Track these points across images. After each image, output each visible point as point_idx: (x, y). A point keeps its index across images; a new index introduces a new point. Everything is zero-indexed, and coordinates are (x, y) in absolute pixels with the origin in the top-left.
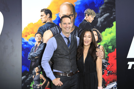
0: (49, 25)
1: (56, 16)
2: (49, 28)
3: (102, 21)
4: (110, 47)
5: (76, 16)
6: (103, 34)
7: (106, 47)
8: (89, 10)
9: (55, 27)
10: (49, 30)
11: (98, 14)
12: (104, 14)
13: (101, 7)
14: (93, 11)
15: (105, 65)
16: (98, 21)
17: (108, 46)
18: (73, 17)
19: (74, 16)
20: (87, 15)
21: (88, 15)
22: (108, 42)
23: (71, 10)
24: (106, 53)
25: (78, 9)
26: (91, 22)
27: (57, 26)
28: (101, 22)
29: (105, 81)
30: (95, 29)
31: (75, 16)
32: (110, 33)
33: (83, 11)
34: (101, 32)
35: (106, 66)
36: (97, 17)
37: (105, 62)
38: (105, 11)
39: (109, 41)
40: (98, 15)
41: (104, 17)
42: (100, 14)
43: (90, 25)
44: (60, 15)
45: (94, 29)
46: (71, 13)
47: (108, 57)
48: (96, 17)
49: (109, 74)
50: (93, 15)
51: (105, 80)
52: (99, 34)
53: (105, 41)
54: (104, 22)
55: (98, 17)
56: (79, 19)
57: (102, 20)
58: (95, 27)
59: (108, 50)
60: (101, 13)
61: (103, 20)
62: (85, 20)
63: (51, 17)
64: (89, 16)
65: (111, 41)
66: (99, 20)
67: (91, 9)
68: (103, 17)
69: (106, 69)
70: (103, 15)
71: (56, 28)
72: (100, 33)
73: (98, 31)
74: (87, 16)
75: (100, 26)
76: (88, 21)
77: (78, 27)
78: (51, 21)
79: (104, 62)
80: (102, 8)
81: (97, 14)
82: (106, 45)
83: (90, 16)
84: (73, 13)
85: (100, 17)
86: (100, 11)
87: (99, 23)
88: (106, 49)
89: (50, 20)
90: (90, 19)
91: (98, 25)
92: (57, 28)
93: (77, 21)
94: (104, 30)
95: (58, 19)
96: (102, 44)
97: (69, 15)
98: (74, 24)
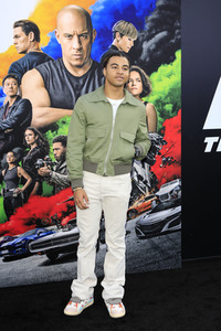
0: (35, 58)
1: (50, 37)
2: (35, 64)
3: (151, 48)
4: (169, 107)
5: (94, 37)
6: (154, 77)
7: (159, 106)
8: (122, 25)
9: (47, 64)
10: (34, 69)
11: (143, 33)
12: (157, 33)
13: (150, 18)
14: (131, 26)
15: (158, 144)
16: (142, 49)
17: (164, 104)
18: (88, 40)
19: (89, 37)
20: (118, 34)
21: (122, 35)
22: (163, 96)
23: (83, 25)
24: (159, 119)
25: (99, 22)
26: (127, 51)
27: (51, 61)
28: (149, 50)
29: (156, 178)
30: (136, 67)
32: (169, 76)
33: (109, 26)
35: (158, 147)
36: (141, 39)
37: (157, 139)
38: (158, 26)
39: (167, 93)
40: (143, 36)
41: (156, 41)
42: (148, 33)
44: (57, 34)
45: (134, 67)
46: (83, 31)
47: (164, 128)
49: (164, 163)
50: (131, 35)
51: (158, 176)
52: (145, 79)
53: (158, 93)
54: (155, 50)
55: (143, 41)
56: (100, 43)
57: (151, 46)
58: (136, 62)
59: (163, 114)
60: (150, 31)
61: (154, 46)
62: (114, 47)
63: (37, 39)
64: (124, 37)
65: (170, 94)
66: (145, 46)
67: (128, 20)
68: (153, 41)
69: (160, 154)
70: (153, 36)
71: (49, 65)
73: (142, 71)
74: (119, 38)
75: (148, 60)
76: (120, 50)
78: (38, 49)
79: (155, 139)
80: (153, 20)
81: (141, 32)
82: (159, 103)
84: (87, 31)
85: (148, 39)
86: (147, 26)
87: (145, 53)
88: (159, 111)
89: (36, 47)
90: (125, 44)
91: (142, 57)
92: (52, 65)
93: (95, 48)
94: (156, 70)
95: (53, 45)
96: (152, 99)
97: (79, 36)
98: (90, 56)
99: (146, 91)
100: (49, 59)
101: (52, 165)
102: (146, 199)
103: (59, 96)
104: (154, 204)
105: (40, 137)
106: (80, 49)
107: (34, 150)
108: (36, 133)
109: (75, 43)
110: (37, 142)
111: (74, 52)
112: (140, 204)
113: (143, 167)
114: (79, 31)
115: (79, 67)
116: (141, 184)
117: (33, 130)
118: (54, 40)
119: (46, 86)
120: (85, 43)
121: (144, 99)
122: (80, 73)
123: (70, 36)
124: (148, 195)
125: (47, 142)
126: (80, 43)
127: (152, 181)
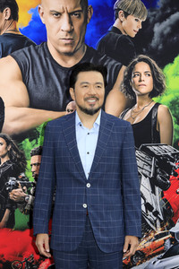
0: (10, 41)
1: (31, 15)
2: (10, 50)
3: (165, 32)
5: (90, 17)
6: (169, 70)
7: (175, 109)
9: (26, 49)
10: (9, 57)
11: (154, 13)
12: (173, 13)
14: (139, 3)
15: (173, 161)
16: (153, 33)
18: (82, 20)
19: (82, 15)
20: (121, 13)
21: (126, 15)
24: (175, 126)
26: (133, 35)
27: (31, 46)
28: (162, 35)
29: (171, 208)
30: (145, 57)
31: (86, 17)
33: (109, 2)
34: (162, 66)
35: (174, 164)
36: (151, 20)
37: (172, 154)
40: (154, 16)
41: (172, 23)
42: (160, 13)
43: (132, 43)
44: (41, 11)
45: (142, 56)
46: (75, 7)
48: (148, 19)
50: (139, 15)
51: (173, 206)
52: (157, 72)
53: (174, 92)
54: (170, 35)
55: (155, 22)
56: (97, 25)
57: (165, 29)
58: (144, 50)
60: (164, 9)
61: (168, 29)
62: (116, 30)
63: (14, 16)
64: (129, 17)
66: (157, 29)
68: (167, 22)
69: (176, 175)
70: (168, 16)
71: (30, 51)
72: (159, 69)
73: (153, 62)
74: (122, 18)
75: (160, 47)
76: (124, 33)
77: (96, 49)
78: (15, 30)
79: (169, 154)
81: (152, 11)
82: (175, 105)
83: (131, 18)
84: (80, 8)
85: (161, 20)
86: (160, 3)
87: (156, 39)
88: (175, 117)
89: (12, 28)
90: (131, 25)
91: (153, 44)
92: (33, 51)
93: (91, 30)
94: (171, 61)
95: (36, 25)
96: (165, 99)
97: (70, 14)
98: (84, 41)
99: (158, 89)
100: (29, 44)
101: (28, 186)
102: (158, 237)
103: (41, 94)
104: (168, 245)
105: (14, 148)
106: (71, 32)
107: (5, 165)
108: (8, 143)
109: (64, 23)
110: (9, 154)
111: (63, 35)
112: (148, 245)
113: (154, 192)
114: (70, 7)
115: (69, 54)
116: (151, 216)
117: (4, 137)
118: (36, 19)
119: (24, 79)
120: (78, 23)
121: (156, 100)
122: (71, 63)
123: (58, 14)
124: (159, 231)
125: (23, 155)
126: (71, 23)
127: (165, 213)
